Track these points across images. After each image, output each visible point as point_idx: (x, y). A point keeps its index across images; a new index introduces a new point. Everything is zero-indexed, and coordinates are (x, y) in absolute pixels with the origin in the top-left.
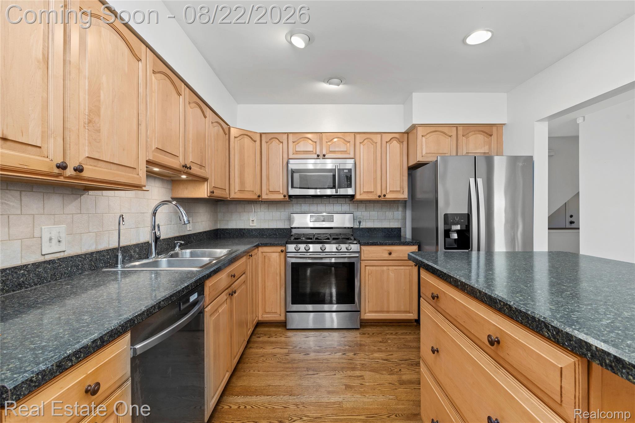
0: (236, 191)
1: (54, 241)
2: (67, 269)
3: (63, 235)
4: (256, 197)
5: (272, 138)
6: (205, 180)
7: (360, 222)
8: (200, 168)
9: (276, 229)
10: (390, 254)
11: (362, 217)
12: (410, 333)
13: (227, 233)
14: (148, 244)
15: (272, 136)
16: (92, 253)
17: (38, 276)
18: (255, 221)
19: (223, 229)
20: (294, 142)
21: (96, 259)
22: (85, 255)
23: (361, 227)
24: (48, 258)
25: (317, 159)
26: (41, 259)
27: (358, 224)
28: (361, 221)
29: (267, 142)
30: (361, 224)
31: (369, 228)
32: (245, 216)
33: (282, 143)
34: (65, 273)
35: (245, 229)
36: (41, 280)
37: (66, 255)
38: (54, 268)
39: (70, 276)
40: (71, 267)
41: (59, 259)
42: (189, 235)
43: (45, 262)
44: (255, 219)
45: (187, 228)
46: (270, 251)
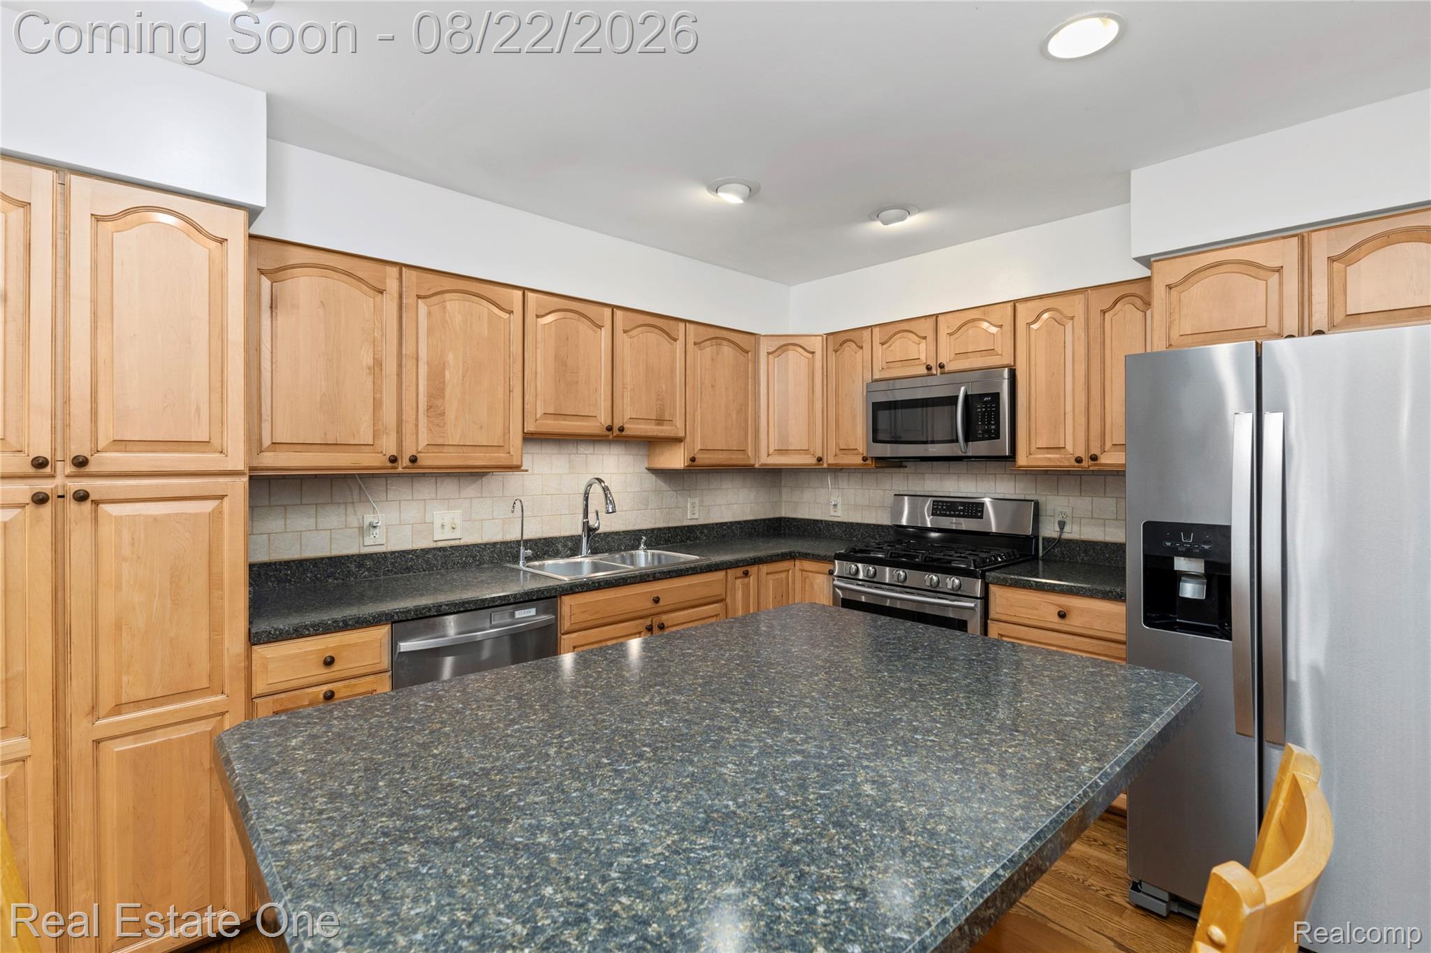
0: (771, 451)
1: (448, 528)
2: (461, 559)
3: (458, 522)
4: (814, 461)
5: (845, 342)
6: (678, 440)
7: (1062, 525)
8: (658, 424)
9: (874, 525)
10: (1062, 615)
11: (1068, 511)
12: (1104, 845)
13: (794, 526)
14: (579, 538)
15: (845, 337)
16: (495, 544)
17: (427, 562)
18: (839, 506)
19: (789, 518)
20: (883, 344)
21: (501, 551)
22: (486, 545)
23: (1066, 536)
24: (440, 544)
25: (928, 375)
26: (433, 545)
27: (1057, 528)
28: (1064, 522)
29: (836, 351)
30: (1067, 529)
31: (1089, 542)
32: (808, 495)
33: (861, 348)
34: (458, 563)
35: (822, 521)
36: (430, 567)
37: (462, 542)
38: (445, 557)
39: (465, 566)
40: (466, 557)
41: (450, 547)
42: (688, 526)
43: (434, 549)
44: (839, 501)
45: (686, 515)
46: (811, 570)
